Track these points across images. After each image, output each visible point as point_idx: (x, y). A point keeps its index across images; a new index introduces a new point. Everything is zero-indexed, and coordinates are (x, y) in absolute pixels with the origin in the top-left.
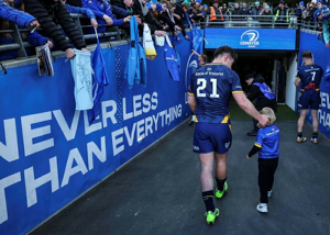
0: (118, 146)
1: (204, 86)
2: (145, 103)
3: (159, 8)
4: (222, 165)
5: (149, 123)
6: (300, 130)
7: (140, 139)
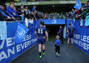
0: (19, 49)
1: (40, 31)
2: (27, 37)
3: (31, 13)
4: (44, 47)
5: (28, 43)
6: (68, 44)
7: (26, 47)
